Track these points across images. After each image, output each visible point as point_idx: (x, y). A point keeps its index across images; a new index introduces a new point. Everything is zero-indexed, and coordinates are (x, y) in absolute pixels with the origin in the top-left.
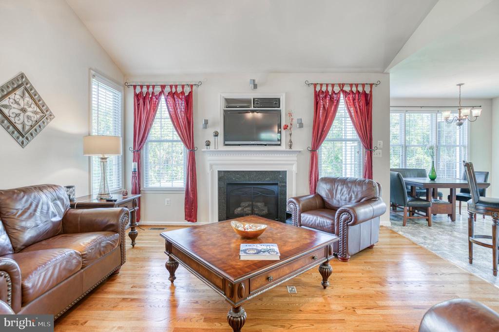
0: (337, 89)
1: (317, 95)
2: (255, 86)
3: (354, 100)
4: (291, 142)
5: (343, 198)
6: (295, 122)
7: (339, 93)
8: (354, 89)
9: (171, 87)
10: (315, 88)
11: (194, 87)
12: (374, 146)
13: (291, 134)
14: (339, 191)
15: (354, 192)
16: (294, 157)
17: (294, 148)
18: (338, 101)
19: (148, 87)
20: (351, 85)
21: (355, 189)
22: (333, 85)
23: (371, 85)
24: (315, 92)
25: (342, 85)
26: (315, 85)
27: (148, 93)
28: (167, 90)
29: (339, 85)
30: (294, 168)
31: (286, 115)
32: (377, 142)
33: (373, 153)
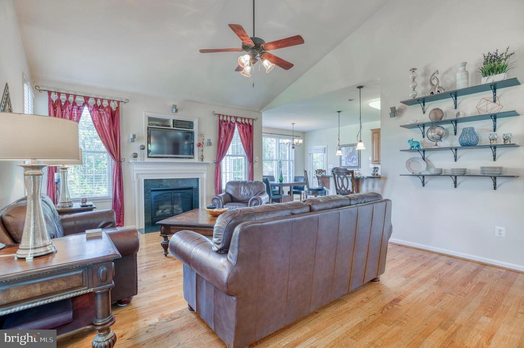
0: (233, 120)
1: (220, 122)
2: (177, 111)
3: (243, 129)
4: (202, 156)
5: (246, 194)
6: (206, 141)
7: (235, 123)
8: (243, 121)
9: (96, 99)
10: (219, 117)
11: (121, 103)
12: (254, 160)
13: (202, 150)
14: (242, 190)
15: (252, 189)
16: (205, 168)
17: (205, 161)
18: (234, 128)
19: (68, 95)
20: (242, 118)
21: (253, 187)
22: (231, 117)
23: (253, 120)
24: (220, 120)
25: (236, 118)
26: (219, 115)
27: (67, 102)
28: (91, 102)
29: (235, 117)
30: (205, 176)
31: (198, 135)
32: (256, 158)
33: (254, 165)
